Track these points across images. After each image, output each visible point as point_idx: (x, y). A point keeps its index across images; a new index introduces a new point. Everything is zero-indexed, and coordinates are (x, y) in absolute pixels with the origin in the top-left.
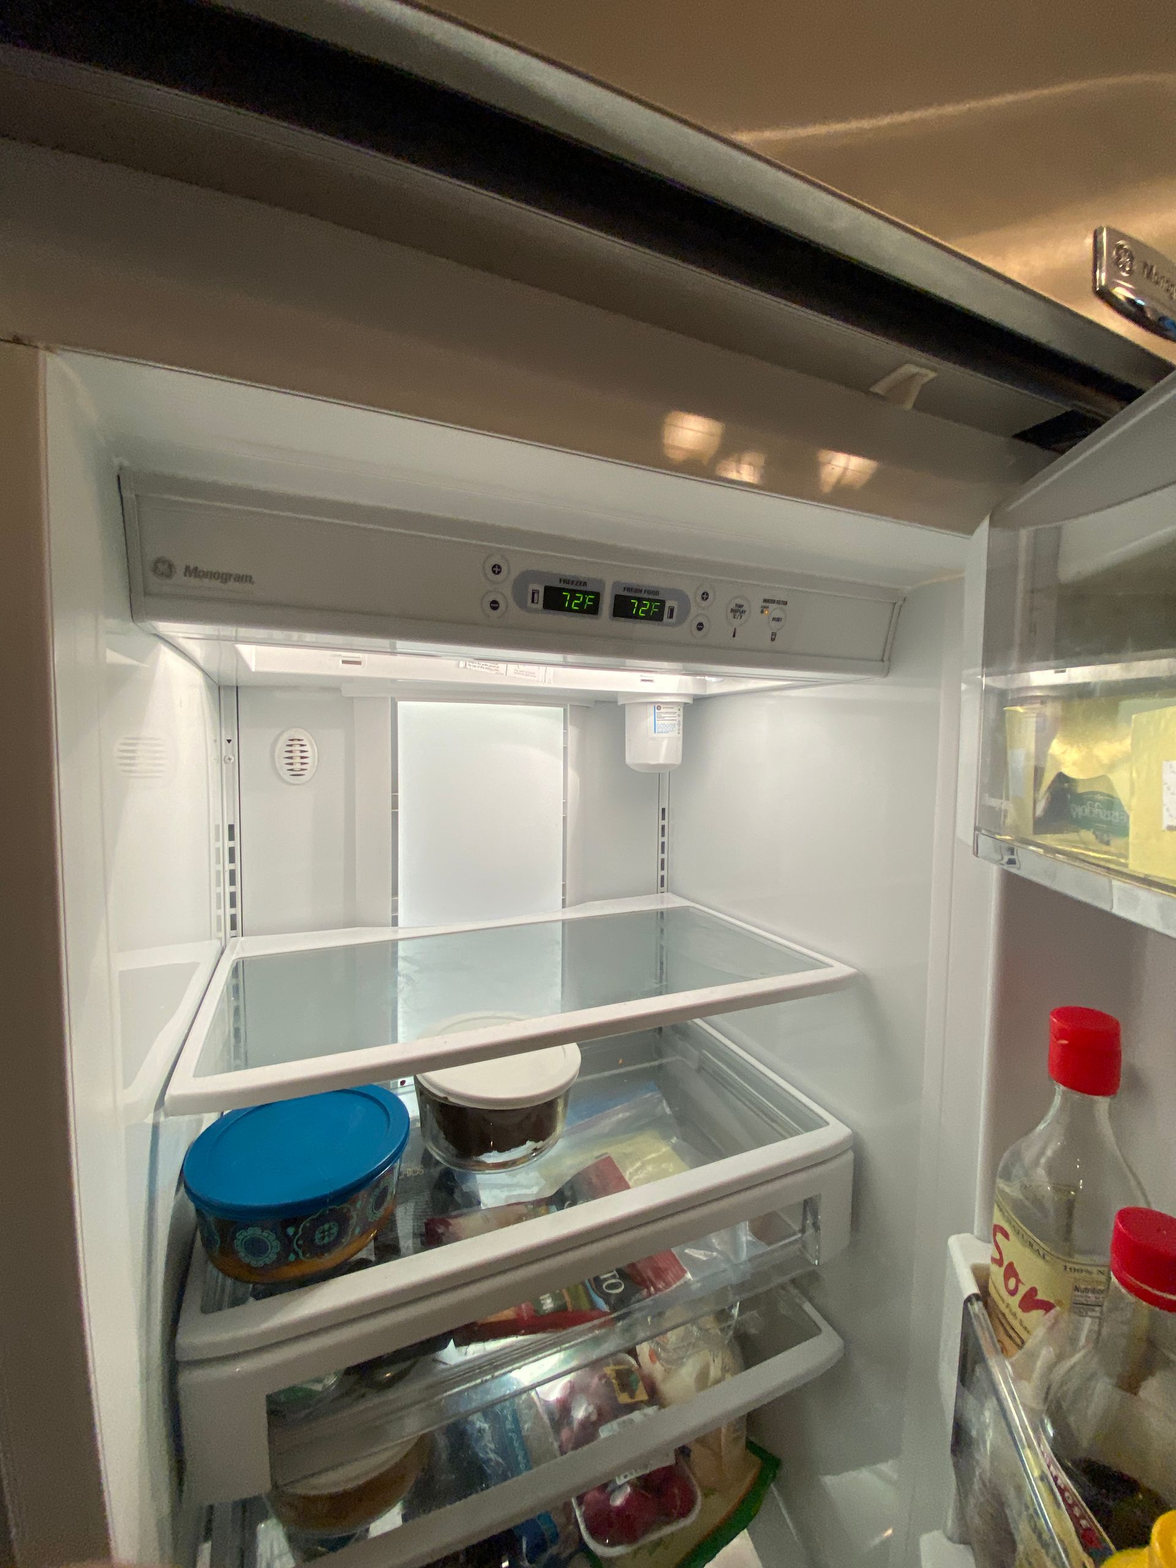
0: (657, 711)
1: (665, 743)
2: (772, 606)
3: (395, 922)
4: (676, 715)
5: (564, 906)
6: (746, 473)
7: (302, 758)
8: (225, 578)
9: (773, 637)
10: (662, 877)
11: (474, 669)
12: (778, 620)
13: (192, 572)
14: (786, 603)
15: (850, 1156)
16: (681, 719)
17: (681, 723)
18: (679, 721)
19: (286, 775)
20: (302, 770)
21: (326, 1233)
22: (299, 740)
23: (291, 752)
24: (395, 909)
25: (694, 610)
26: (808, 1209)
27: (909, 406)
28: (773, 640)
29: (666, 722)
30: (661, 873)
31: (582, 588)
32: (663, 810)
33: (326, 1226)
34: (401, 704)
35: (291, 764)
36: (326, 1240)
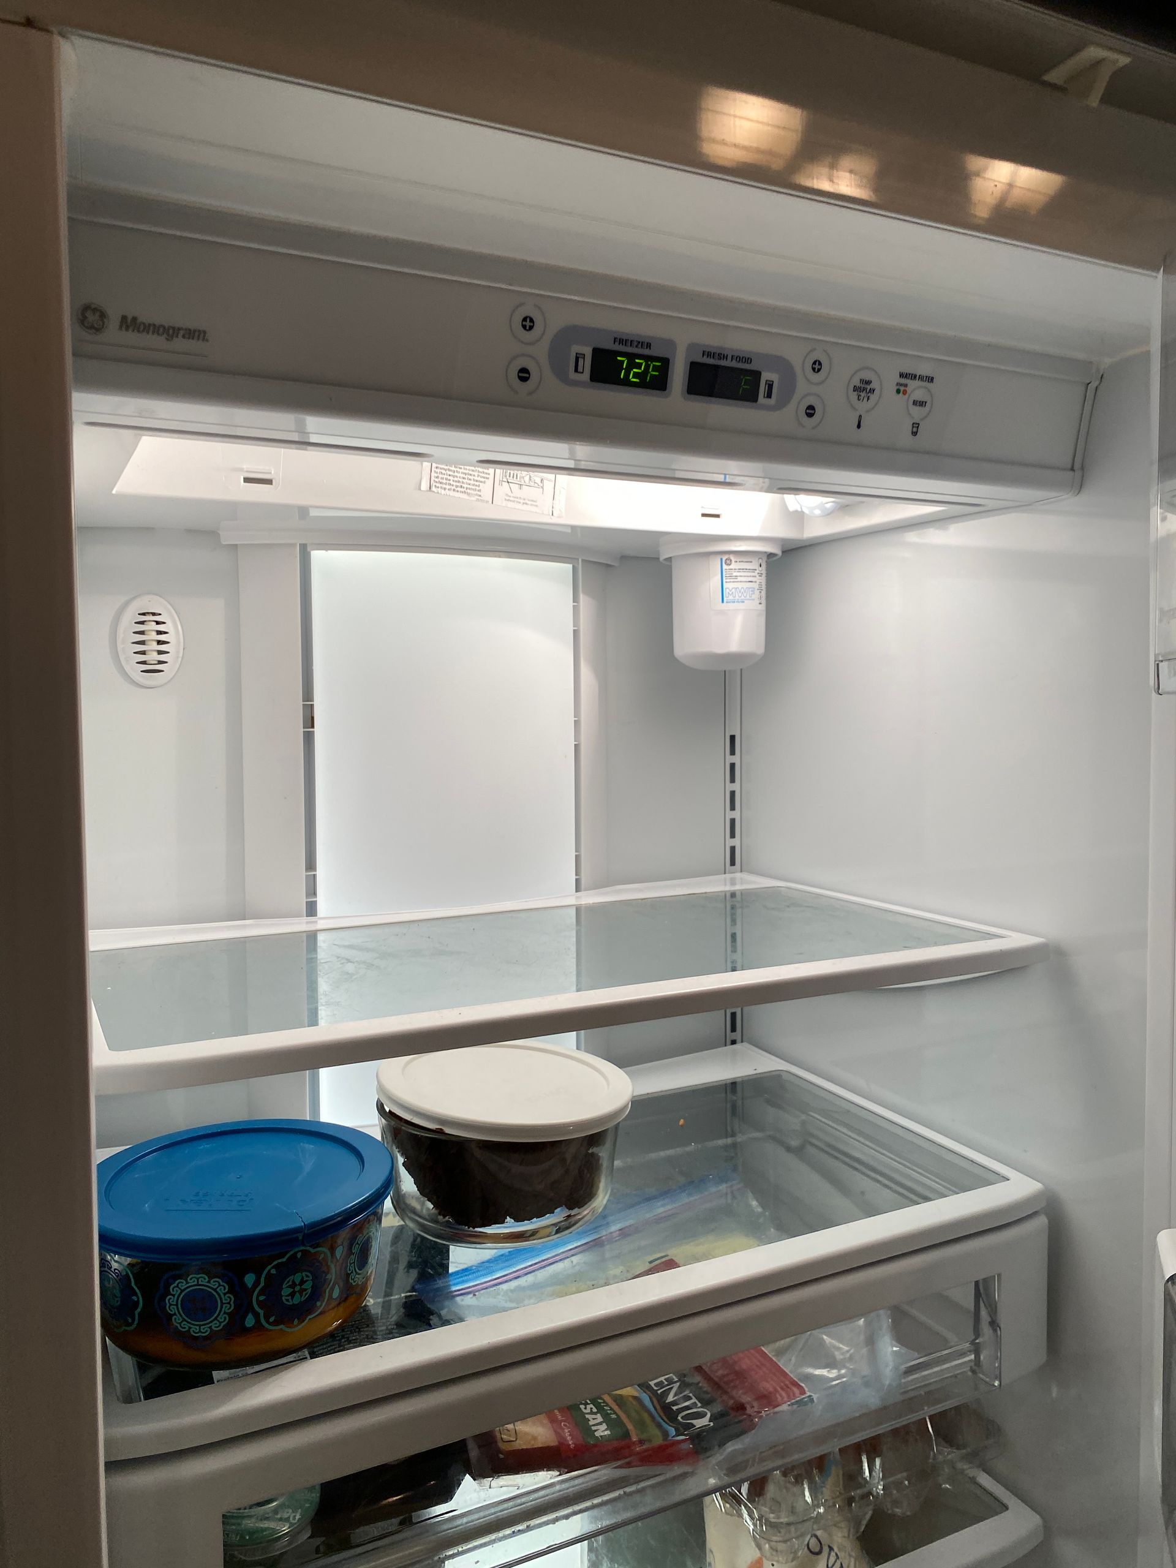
0: (725, 567)
1: (739, 620)
2: (912, 384)
3: (311, 910)
4: (755, 574)
5: (578, 889)
6: (846, 183)
7: (159, 642)
8: (171, 332)
9: (915, 430)
10: (733, 849)
11: (443, 492)
12: (921, 404)
13: (129, 323)
14: (932, 379)
15: (1042, 1221)
16: (763, 580)
17: (764, 587)
18: (760, 584)
19: (135, 671)
20: (160, 662)
21: (297, 1288)
22: (154, 614)
23: (142, 633)
24: (312, 891)
25: (802, 387)
26: (982, 1305)
27: (1094, 101)
28: (915, 434)
29: (739, 585)
30: (731, 842)
31: (646, 352)
32: (733, 738)
33: (297, 1278)
34: (318, 556)
35: (143, 653)
36: (297, 1299)
